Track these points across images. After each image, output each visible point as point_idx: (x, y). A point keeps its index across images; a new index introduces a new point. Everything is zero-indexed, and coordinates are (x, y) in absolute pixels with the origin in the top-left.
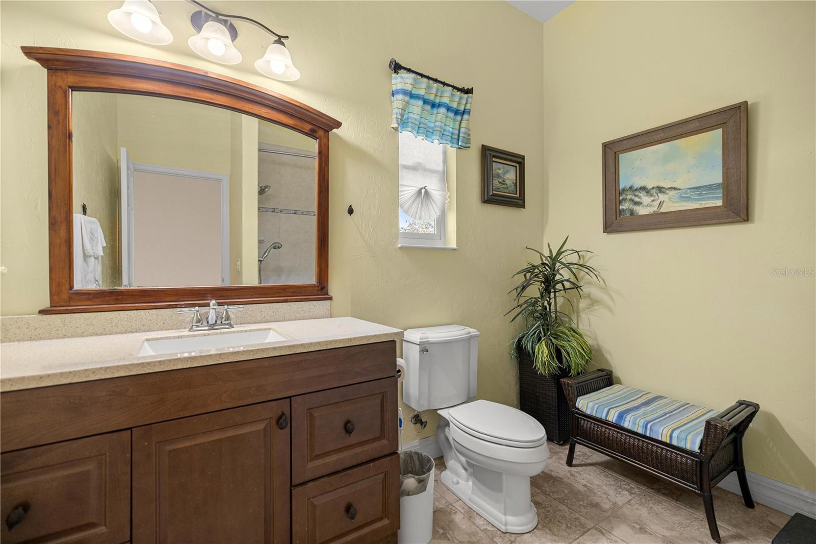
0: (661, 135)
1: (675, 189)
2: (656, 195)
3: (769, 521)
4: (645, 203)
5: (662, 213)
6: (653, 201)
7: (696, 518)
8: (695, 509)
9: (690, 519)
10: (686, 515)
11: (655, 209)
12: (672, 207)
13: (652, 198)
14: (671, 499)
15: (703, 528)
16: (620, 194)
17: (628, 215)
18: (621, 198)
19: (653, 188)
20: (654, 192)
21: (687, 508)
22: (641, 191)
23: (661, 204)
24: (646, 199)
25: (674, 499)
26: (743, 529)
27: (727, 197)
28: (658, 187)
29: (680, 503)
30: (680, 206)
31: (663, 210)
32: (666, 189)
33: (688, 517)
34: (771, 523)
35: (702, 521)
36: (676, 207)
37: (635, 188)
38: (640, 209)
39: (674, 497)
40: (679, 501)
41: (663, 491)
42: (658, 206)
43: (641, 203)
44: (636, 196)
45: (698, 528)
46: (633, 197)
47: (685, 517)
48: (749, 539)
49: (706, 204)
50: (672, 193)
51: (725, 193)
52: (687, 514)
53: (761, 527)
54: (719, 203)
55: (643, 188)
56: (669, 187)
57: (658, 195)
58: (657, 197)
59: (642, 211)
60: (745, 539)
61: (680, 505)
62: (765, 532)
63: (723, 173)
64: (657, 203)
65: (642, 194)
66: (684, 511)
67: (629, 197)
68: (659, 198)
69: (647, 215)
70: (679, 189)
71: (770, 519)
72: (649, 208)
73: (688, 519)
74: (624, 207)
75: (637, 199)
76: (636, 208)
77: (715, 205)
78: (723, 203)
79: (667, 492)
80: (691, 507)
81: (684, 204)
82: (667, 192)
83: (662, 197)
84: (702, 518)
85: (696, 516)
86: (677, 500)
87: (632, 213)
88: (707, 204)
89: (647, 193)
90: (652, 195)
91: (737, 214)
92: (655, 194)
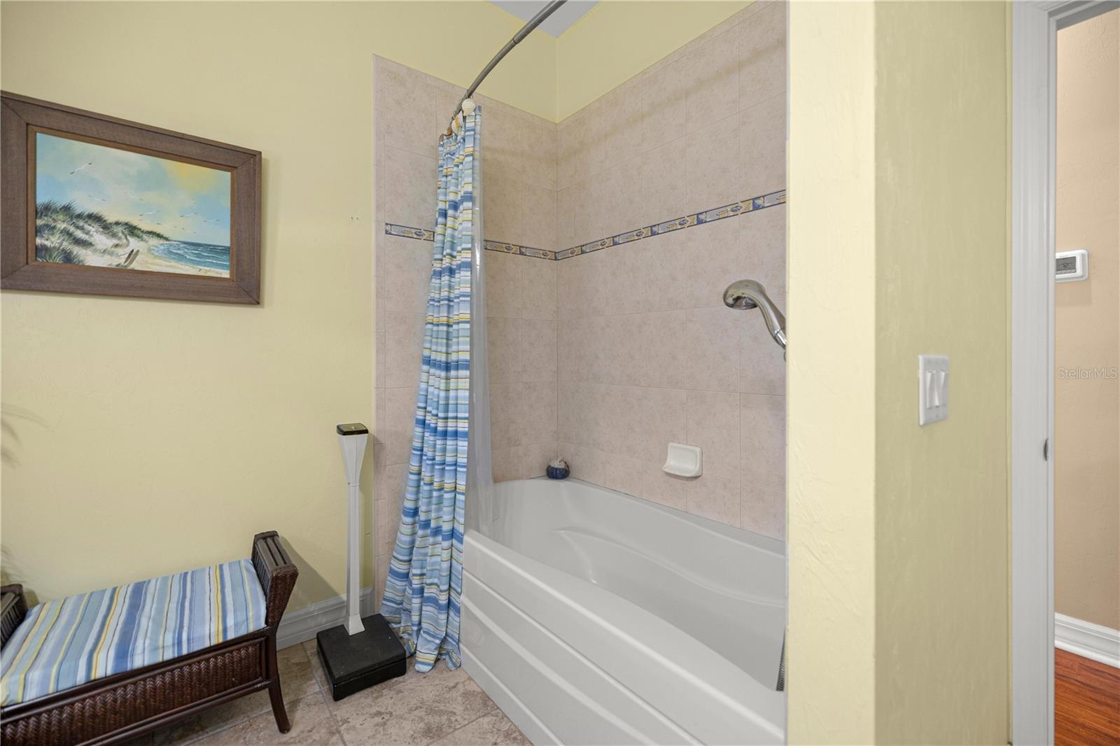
0: (137, 140)
1: (159, 236)
2: (123, 237)
3: (294, 664)
4: (100, 247)
5: (134, 271)
6: (117, 246)
7: (243, 728)
8: (231, 718)
9: (240, 736)
10: (232, 737)
11: (122, 261)
12: (152, 264)
13: (115, 241)
14: (195, 735)
15: (261, 732)
16: (37, 214)
17: (58, 260)
18: (40, 222)
19: (117, 223)
20: (119, 229)
21: (223, 727)
22: (90, 222)
23: (132, 255)
24: (100, 239)
25: (198, 731)
26: (288, 693)
27: (236, 267)
28: (126, 224)
29: (211, 728)
30: (167, 266)
31: (136, 265)
32: (143, 232)
33: (236, 736)
34: (297, 664)
35: (251, 725)
36: (160, 265)
37: (78, 212)
38: (86, 255)
39: (196, 728)
40: (206, 728)
41: (176, 735)
42: (127, 255)
43: (90, 244)
44: (78, 227)
45: (258, 738)
46: (72, 229)
47: (232, 739)
48: (301, 699)
49: (206, 271)
50: (154, 241)
51: (235, 262)
52: (231, 734)
53: (297, 676)
54: (226, 274)
55: (95, 218)
56: (150, 230)
57: (126, 238)
58: (125, 241)
59: (91, 259)
60: (299, 702)
61: (213, 730)
62: (303, 677)
63: (231, 234)
64: (123, 252)
65: (93, 228)
66: (224, 733)
67: (61, 226)
68: (129, 243)
69: (103, 268)
70: (167, 239)
71: (293, 661)
72: (107, 257)
73: (238, 739)
74: (48, 243)
75: (79, 234)
76: (77, 251)
77: (219, 276)
78: (231, 274)
79: (180, 731)
80: (226, 720)
81: (173, 263)
82: (145, 237)
83: (134, 243)
84: (248, 722)
85: (241, 727)
86: (203, 729)
87: (68, 258)
88: (209, 271)
89: (103, 228)
90: (114, 235)
91: (248, 294)
92: (120, 234)
